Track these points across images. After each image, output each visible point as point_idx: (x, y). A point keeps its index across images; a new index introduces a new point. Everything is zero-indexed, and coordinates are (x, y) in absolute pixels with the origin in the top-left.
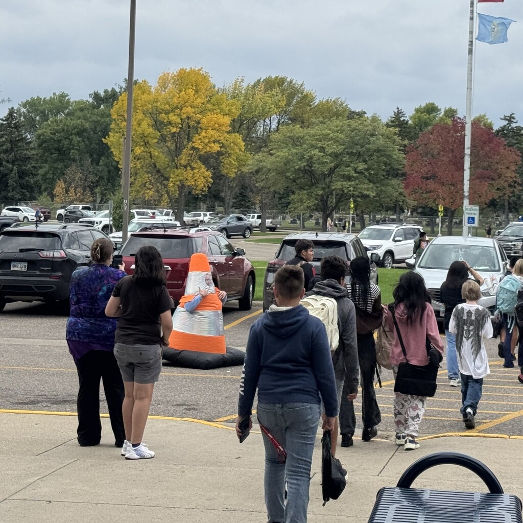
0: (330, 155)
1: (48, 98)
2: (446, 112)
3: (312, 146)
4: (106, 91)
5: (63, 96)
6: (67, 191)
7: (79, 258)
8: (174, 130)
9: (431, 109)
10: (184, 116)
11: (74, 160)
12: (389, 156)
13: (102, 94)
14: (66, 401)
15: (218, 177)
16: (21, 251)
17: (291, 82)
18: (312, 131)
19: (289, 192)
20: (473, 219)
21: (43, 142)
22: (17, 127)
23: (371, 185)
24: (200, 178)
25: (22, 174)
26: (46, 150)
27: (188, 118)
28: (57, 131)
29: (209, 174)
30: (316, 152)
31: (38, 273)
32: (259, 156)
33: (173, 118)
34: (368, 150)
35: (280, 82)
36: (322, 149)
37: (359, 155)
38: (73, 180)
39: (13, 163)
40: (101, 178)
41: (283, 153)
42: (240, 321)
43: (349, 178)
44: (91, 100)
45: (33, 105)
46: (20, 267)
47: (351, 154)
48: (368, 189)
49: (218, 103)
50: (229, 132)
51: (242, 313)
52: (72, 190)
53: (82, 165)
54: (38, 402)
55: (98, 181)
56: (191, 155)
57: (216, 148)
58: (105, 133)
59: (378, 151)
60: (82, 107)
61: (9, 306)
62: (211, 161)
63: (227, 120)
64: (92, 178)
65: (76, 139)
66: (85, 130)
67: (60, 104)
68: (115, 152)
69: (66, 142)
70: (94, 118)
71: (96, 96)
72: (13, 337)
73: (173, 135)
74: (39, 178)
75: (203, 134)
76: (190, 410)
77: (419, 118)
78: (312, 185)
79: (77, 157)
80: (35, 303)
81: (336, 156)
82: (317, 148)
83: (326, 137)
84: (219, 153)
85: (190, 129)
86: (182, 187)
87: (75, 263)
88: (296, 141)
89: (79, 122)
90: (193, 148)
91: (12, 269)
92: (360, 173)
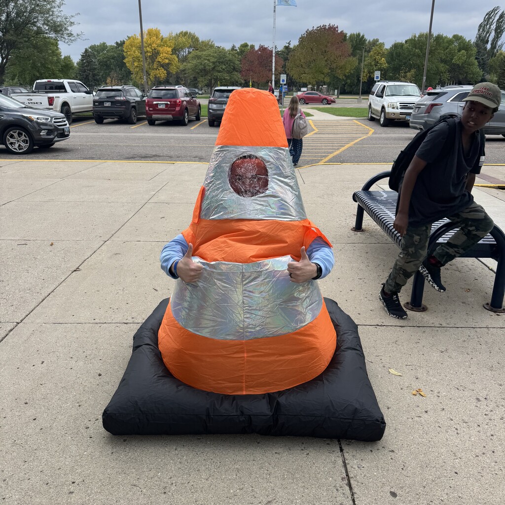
0: (212, 62)
1: (99, 45)
2: (251, 46)
3: (205, 59)
4: (121, 41)
5: (104, 43)
6: (112, 81)
7: (131, 100)
8: (149, 54)
9: (246, 45)
10: (153, 48)
11: (112, 69)
12: (234, 63)
13: (119, 42)
14: (146, 157)
15: (168, 73)
16: (107, 97)
17: (190, 33)
18: (204, 53)
19: (195, 79)
20: (284, 80)
21: (100, 62)
22: (89, 56)
23: (228, 75)
24: (162, 73)
25: (94, 75)
26: (101, 65)
27: (155, 49)
28: (105, 58)
29: (165, 72)
30: (206, 61)
31: (116, 106)
32: (185, 64)
33: (149, 49)
34: (226, 60)
35: (186, 33)
36: (208, 60)
37: (222, 63)
38: (114, 77)
39: (90, 71)
40: (124, 76)
41: (195, 62)
42: (198, 124)
43: (219, 72)
44: (115, 45)
45: (92, 47)
46: (108, 104)
47: (219, 62)
48: (227, 76)
49: (166, 42)
50: (171, 55)
51: (197, 122)
52: (114, 81)
53: (116, 71)
54: (135, 157)
55: (122, 77)
56: (158, 64)
57: (167, 61)
58: (124, 58)
59: (230, 60)
60: (112, 48)
61: (105, 121)
62: (166, 66)
63: (170, 49)
64: (120, 76)
65: (112, 61)
66: (115, 57)
67: (103, 46)
68: (127, 65)
69: (109, 62)
70: (118, 52)
71: (117, 43)
72: (111, 132)
73: (150, 56)
74: (100, 76)
75: (161, 55)
76: (201, 159)
77: (241, 49)
78: (205, 75)
79: (114, 68)
80: (116, 119)
81: (214, 63)
82: (206, 60)
83: (209, 55)
84: (168, 64)
85: (156, 53)
86: (156, 77)
87: (130, 102)
88: (199, 57)
89: (112, 54)
90: (158, 62)
91: (105, 105)
92: (224, 70)
